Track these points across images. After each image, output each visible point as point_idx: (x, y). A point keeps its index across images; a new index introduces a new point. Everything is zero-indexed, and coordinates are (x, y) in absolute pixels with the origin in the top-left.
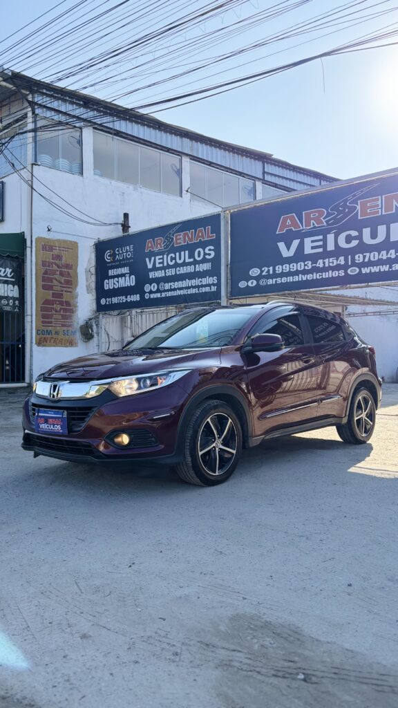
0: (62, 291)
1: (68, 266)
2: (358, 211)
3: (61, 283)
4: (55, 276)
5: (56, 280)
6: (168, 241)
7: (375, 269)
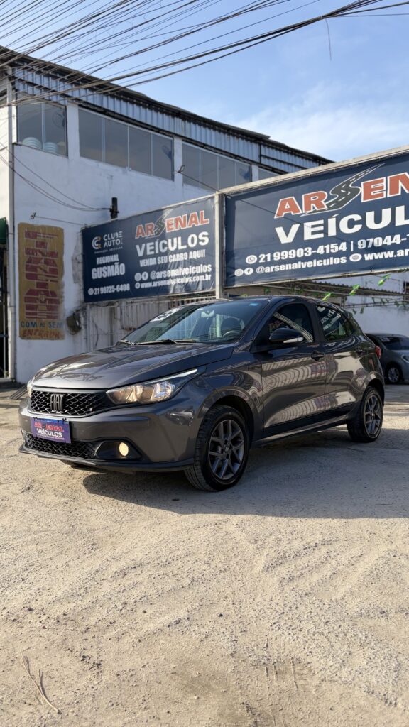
0: (47, 280)
1: (53, 254)
2: (361, 194)
3: (45, 271)
4: (39, 265)
5: (41, 268)
6: (160, 226)
7: (379, 256)
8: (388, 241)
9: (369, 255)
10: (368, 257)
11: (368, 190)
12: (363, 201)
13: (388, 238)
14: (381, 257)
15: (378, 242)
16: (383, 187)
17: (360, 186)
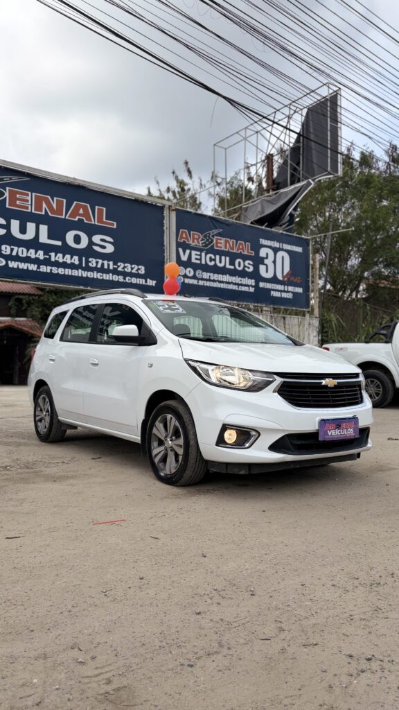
2: (6, 198)
7: (23, 266)
8: (32, 253)
9: (13, 262)
10: (12, 264)
11: (13, 196)
12: (7, 206)
13: (32, 251)
14: (25, 268)
16: (28, 201)
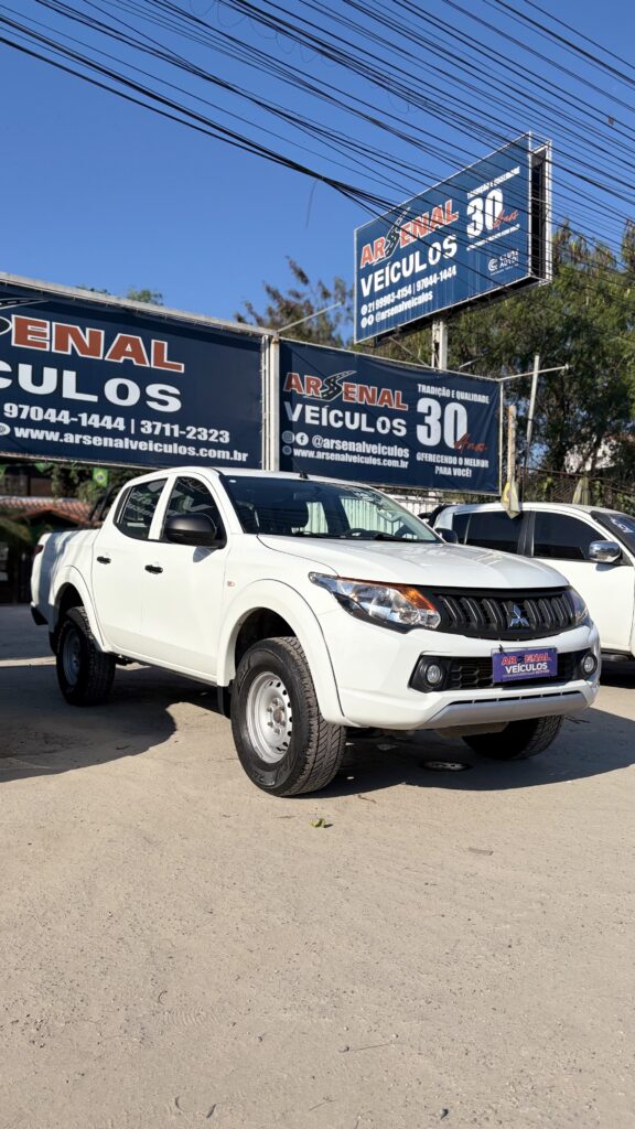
2: (10, 332)
7: (37, 434)
8: (51, 415)
10: (21, 433)
11: (22, 331)
12: (13, 344)
13: (52, 412)
14: (41, 437)
15: (37, 413)
17: (10, 320)
